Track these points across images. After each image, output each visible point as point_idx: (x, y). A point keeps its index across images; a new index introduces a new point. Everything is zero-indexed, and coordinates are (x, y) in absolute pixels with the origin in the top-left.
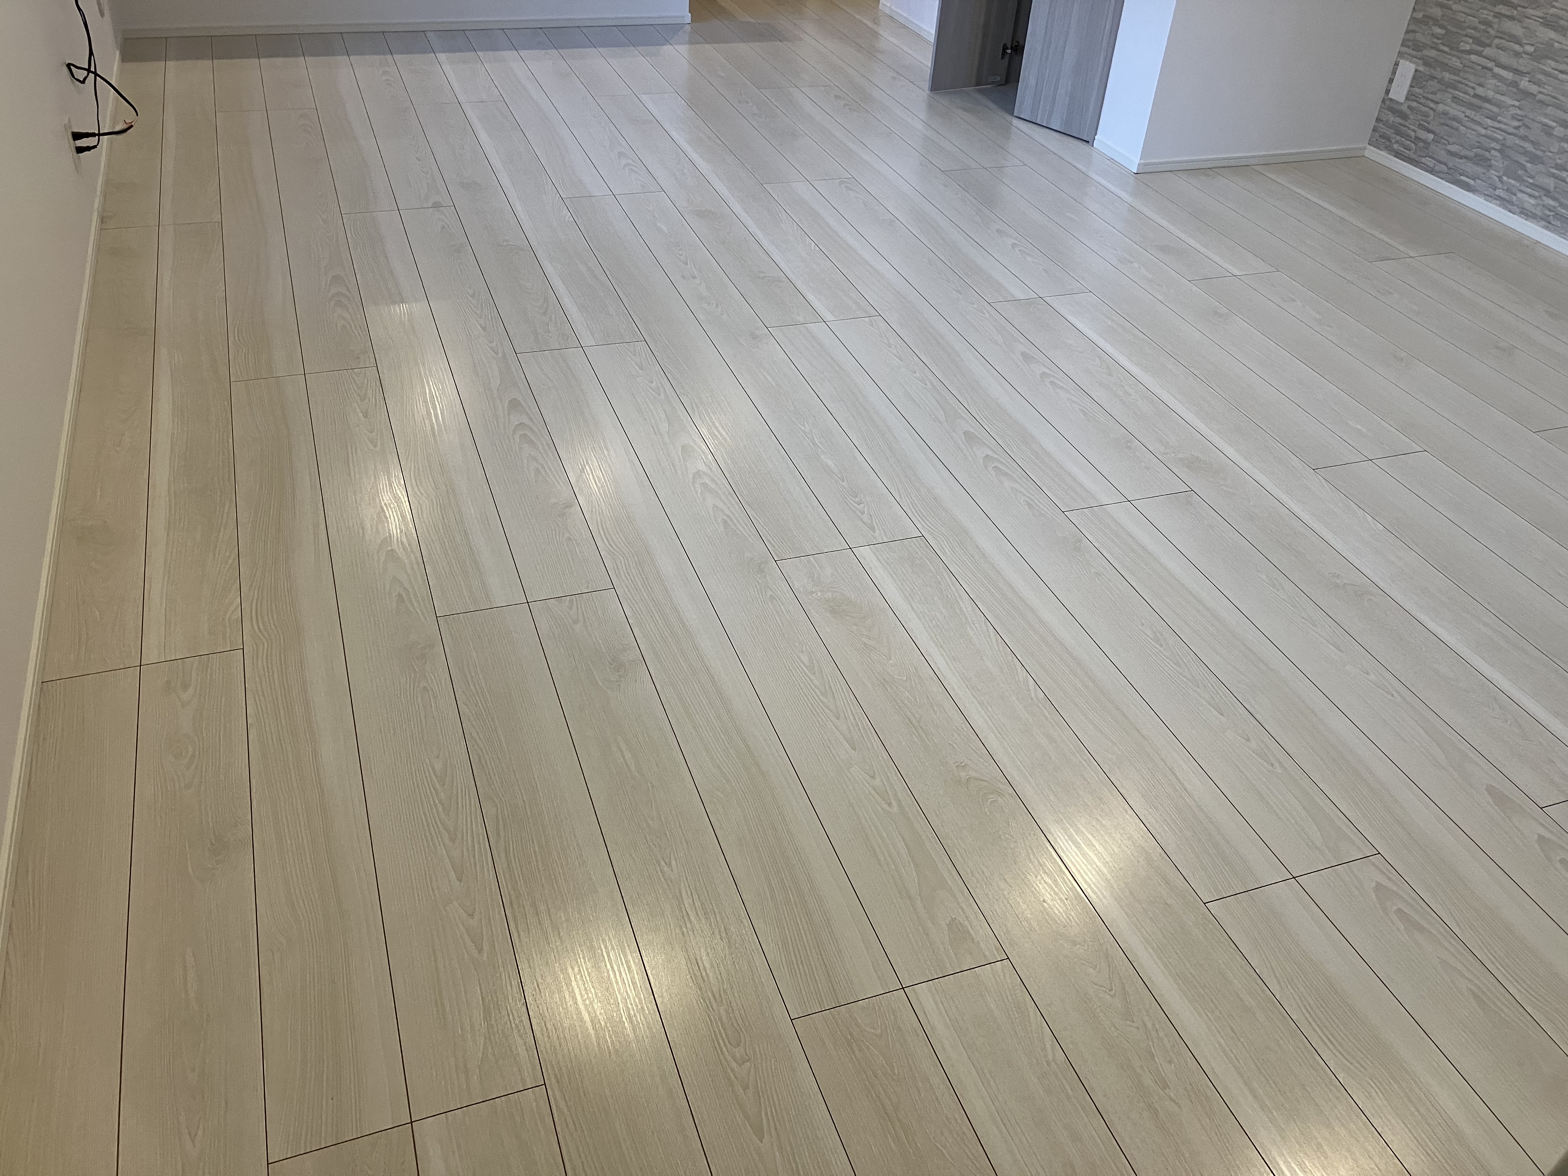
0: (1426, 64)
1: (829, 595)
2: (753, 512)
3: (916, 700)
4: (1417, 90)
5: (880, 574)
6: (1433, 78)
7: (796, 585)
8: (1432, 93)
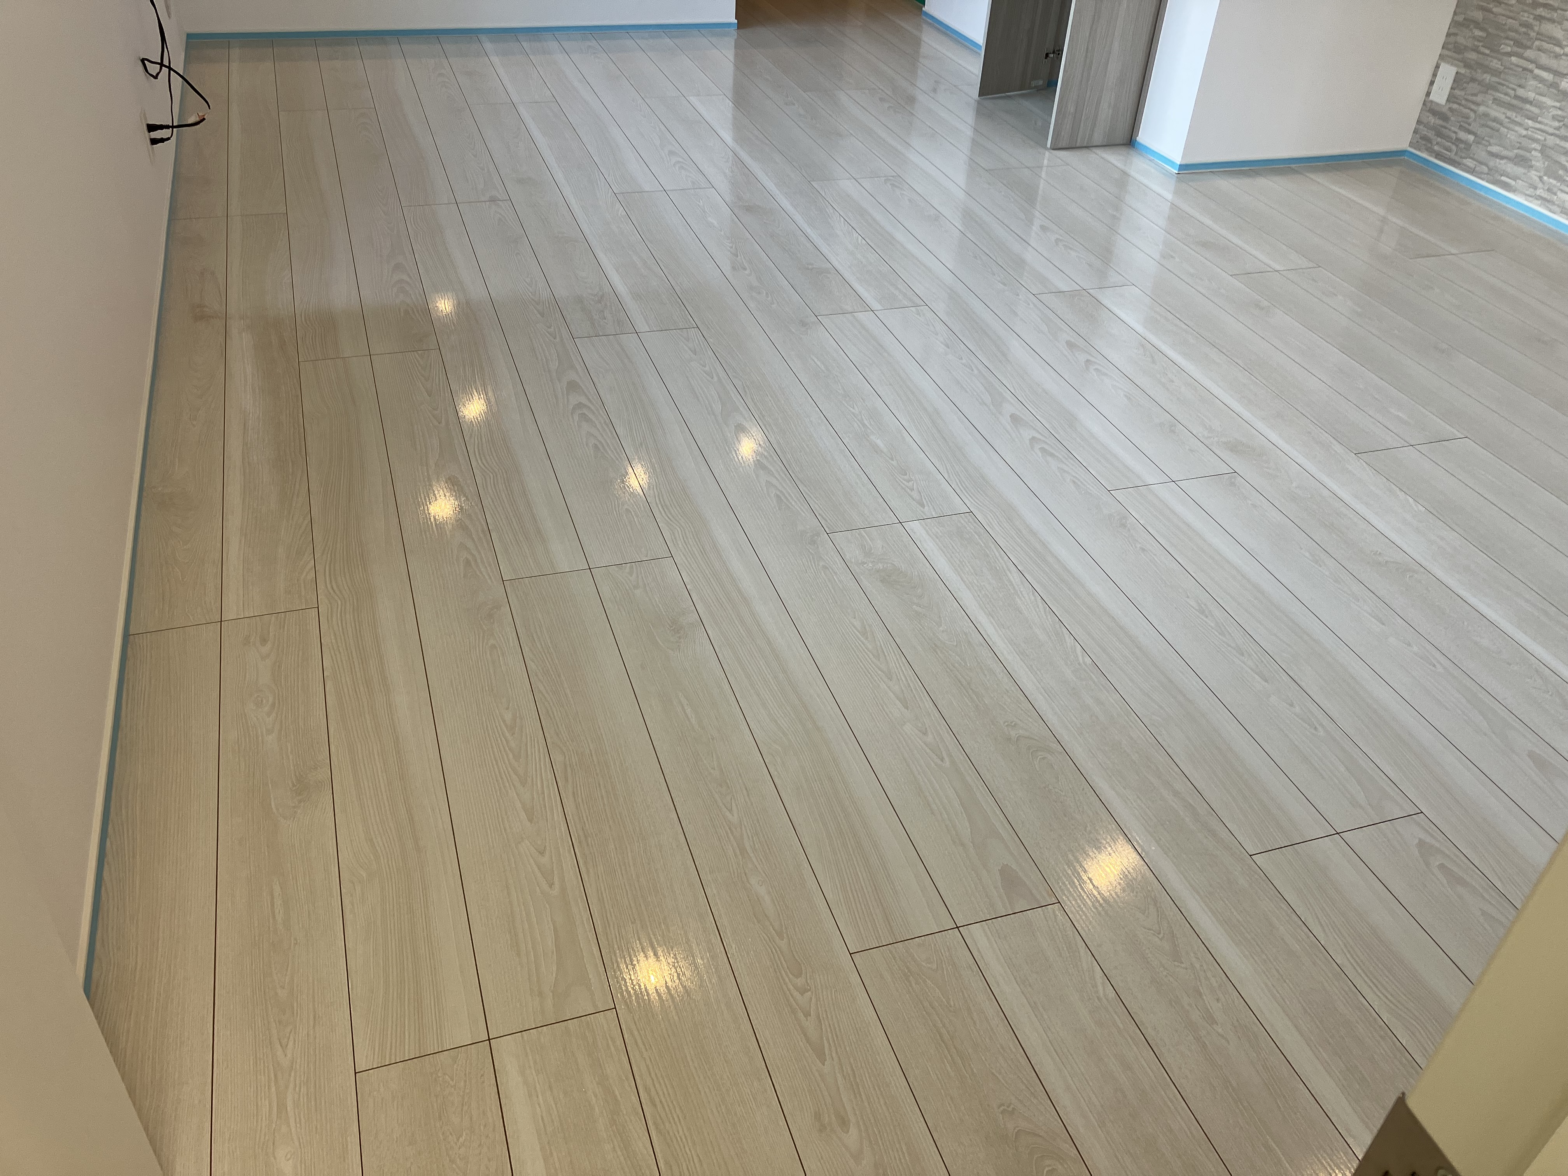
0: (1467, 65)
1: (880, 566)
2: (805, 488)
3: (966, 663)
4: (1457, 92)
5: (930, 546)
6: (1473, 80)
7: (847, 557)
8: (1472, 95)
